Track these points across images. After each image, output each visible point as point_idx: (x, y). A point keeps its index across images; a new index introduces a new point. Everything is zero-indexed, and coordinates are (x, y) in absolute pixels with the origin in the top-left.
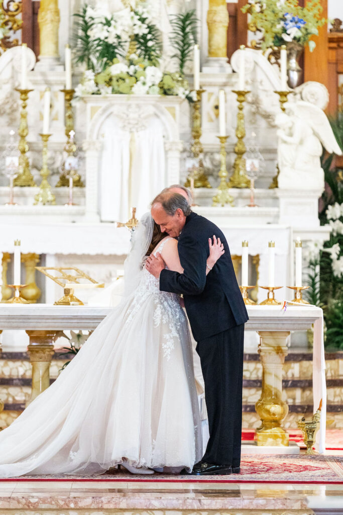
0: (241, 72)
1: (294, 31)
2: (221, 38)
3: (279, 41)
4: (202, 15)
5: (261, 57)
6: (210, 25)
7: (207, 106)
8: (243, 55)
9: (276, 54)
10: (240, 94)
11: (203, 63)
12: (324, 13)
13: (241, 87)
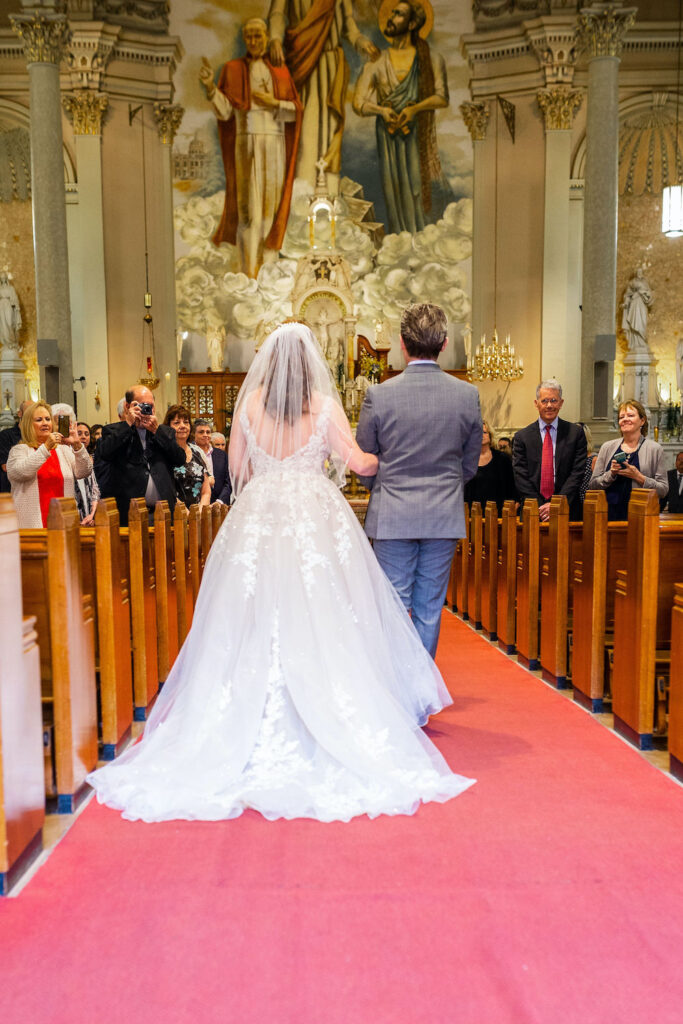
0: (359, 383)
1: (376, 370)
2: (352, 372)
3: (371, 373)
4: (346, 364)
5: (366, 379)
6: (349, 368)
7: (348, 395)
8: (360, 378)
9: (370, 377)
10: (359, 391)
11: (347, 380)
12: (386, 363)
13: (359, 388)
